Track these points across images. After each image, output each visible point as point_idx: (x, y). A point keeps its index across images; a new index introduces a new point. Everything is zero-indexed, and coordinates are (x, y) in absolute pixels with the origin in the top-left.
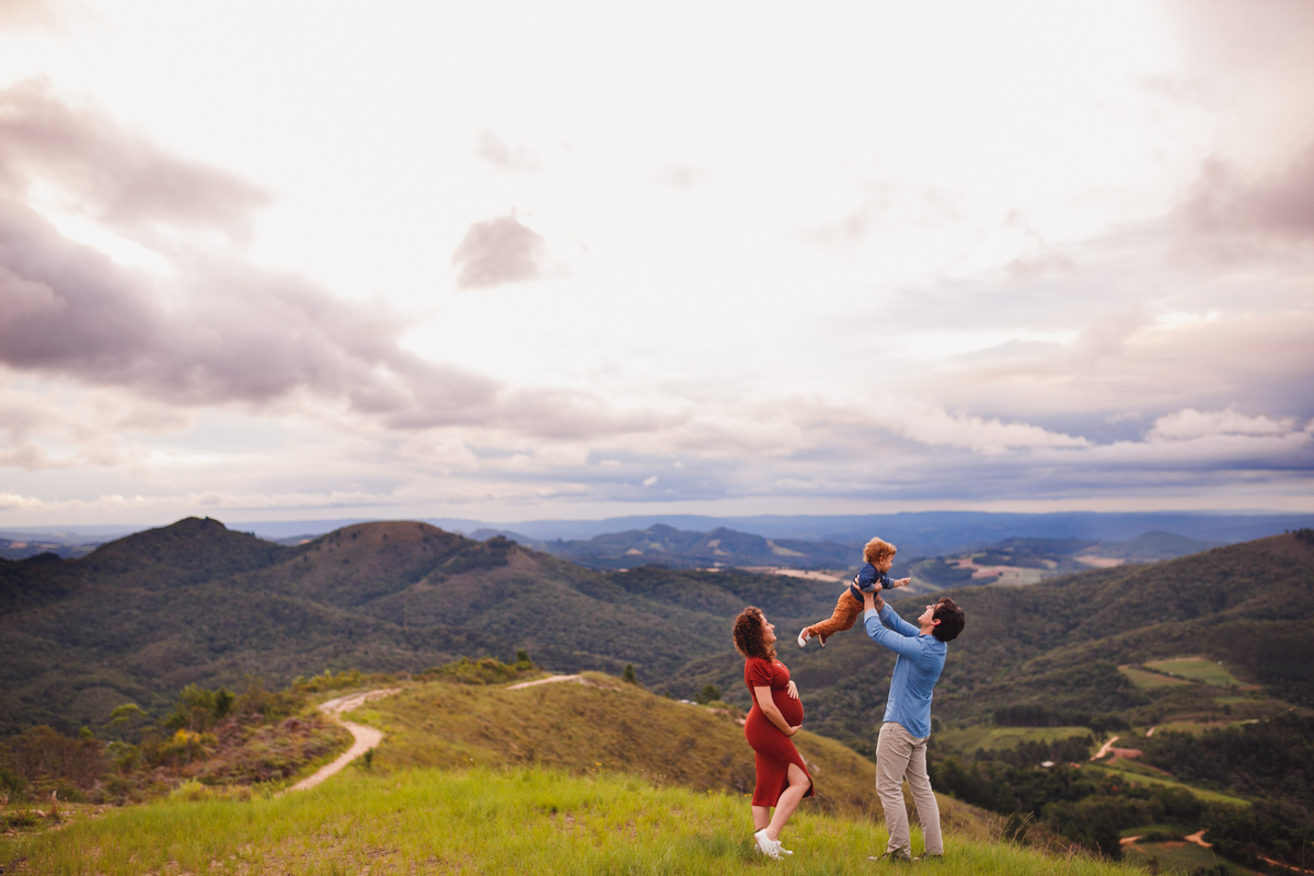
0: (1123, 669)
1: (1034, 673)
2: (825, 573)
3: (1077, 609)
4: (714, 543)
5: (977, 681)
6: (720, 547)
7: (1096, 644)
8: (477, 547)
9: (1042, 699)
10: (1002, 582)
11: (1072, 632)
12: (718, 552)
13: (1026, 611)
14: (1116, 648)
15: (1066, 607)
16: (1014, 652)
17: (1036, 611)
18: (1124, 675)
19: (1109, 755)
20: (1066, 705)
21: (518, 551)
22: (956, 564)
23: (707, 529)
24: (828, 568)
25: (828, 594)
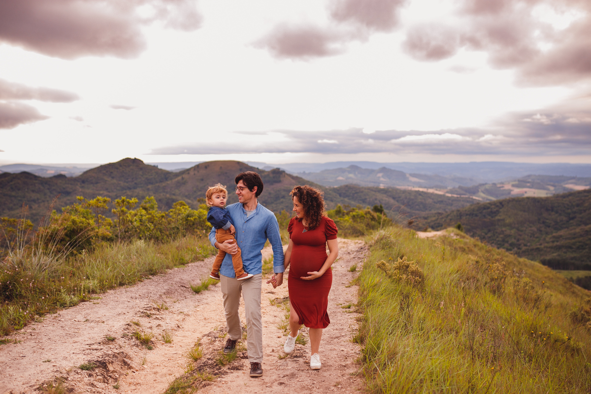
1: (553, 242)
2: (437, 190)
3: (574, 210)
4: (380, 175)
5: (522, 245)
6: (383, 177)
8: (266, 174)
9: (559, 255)
10: (526, 195)
11: (571, 221)
12: (382, 179)
13: (547, 210)
15: (568, 209)
16: (541, 231)
17: (552, 210)
20: (572, 259)
21: (286, 176)
22: (503, 187)
23: (376, 168)
24: (437, 187)
25: (441, 200)
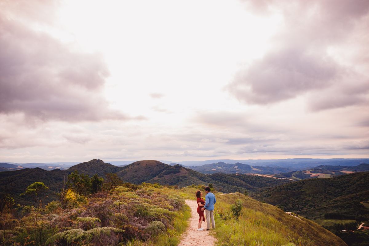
0: (362, 203)
1: (334, 204)
2: (268, 175)
3: (345, 185)
4: (236, 167)
5: (316, 206)
6: (237, 168)
7: (352, 195)
8: (171, 167)
9: (337, 211)
10: (319, 177)
11: (344, 192)
12: (237, 169)
13: (329, 185)
14: (358, 197)
15: (341, 185)
16: (327, 197)
17: (332, 186)
18: (362, 205)
19: (362, 228)
20: (345, 213)
21: (183, 168)
22: (306, 173)
23: (234, 163)
24: (268, 174)
25: (270, 181)
